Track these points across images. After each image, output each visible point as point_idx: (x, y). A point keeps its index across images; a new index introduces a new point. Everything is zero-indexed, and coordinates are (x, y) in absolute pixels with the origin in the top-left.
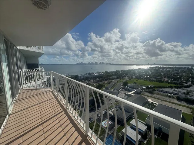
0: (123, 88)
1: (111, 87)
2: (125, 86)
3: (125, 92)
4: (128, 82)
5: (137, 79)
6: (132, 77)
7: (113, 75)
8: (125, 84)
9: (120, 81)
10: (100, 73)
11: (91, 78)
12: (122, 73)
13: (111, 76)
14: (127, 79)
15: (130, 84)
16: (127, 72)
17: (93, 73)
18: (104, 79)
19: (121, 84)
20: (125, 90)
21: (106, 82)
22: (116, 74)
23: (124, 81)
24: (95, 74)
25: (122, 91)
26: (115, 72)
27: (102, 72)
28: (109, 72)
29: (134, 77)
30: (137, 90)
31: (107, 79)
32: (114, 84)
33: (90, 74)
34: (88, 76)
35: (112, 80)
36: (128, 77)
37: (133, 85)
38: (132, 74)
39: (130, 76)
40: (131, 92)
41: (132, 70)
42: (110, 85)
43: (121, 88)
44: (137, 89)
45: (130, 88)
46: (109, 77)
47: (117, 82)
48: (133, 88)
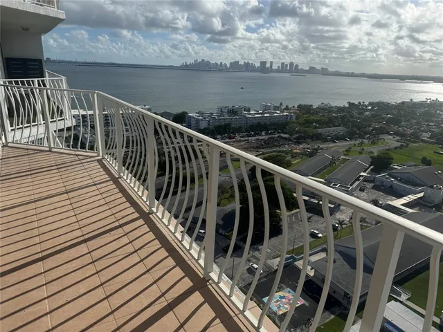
0: (366, 180)
1: (319, 172)
2: (376, 171)
3: (373, 197)
4: (393, 155)
5: (437, 148)
6: (416, 137)
7: (330, 122)
8: (381, 163)
9: (359, 149)
10: (276, 108)
11: (239, 130)
12: (373, 116)
13: (322, 123)
14: (391, 141)
15: (402, 165)
16: (395, 111)
17: (249, 110)
18: (291, 135)
19: (363, 161)
20: (376, 188)
21: (298, 149)
22: (343, 118)
23: (376, 150)
24: (254, 113)
25: (362, 190)
26: (340, 109)
27: (287, 108)
28: (315, 107)
29: (426, 136)
30: (429, 190)
31: (304, 138)
32: (333, 162)
33: (233, 112)
34: (228, 121)
35: (325, 140)
36: (397, 134)
37: (412, 169)
38: (418, 123)
39: (409, 131)
40: (400, 196)
41: (422, 104)
42: (313, 160)
43: (358, 179)
44: (432, 187)
45: (401, 181)
46: (316, 128)
47: (348, 151)
48: (413, 183)
